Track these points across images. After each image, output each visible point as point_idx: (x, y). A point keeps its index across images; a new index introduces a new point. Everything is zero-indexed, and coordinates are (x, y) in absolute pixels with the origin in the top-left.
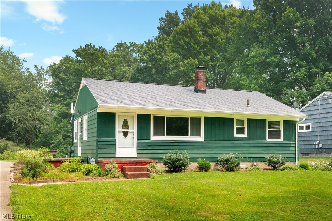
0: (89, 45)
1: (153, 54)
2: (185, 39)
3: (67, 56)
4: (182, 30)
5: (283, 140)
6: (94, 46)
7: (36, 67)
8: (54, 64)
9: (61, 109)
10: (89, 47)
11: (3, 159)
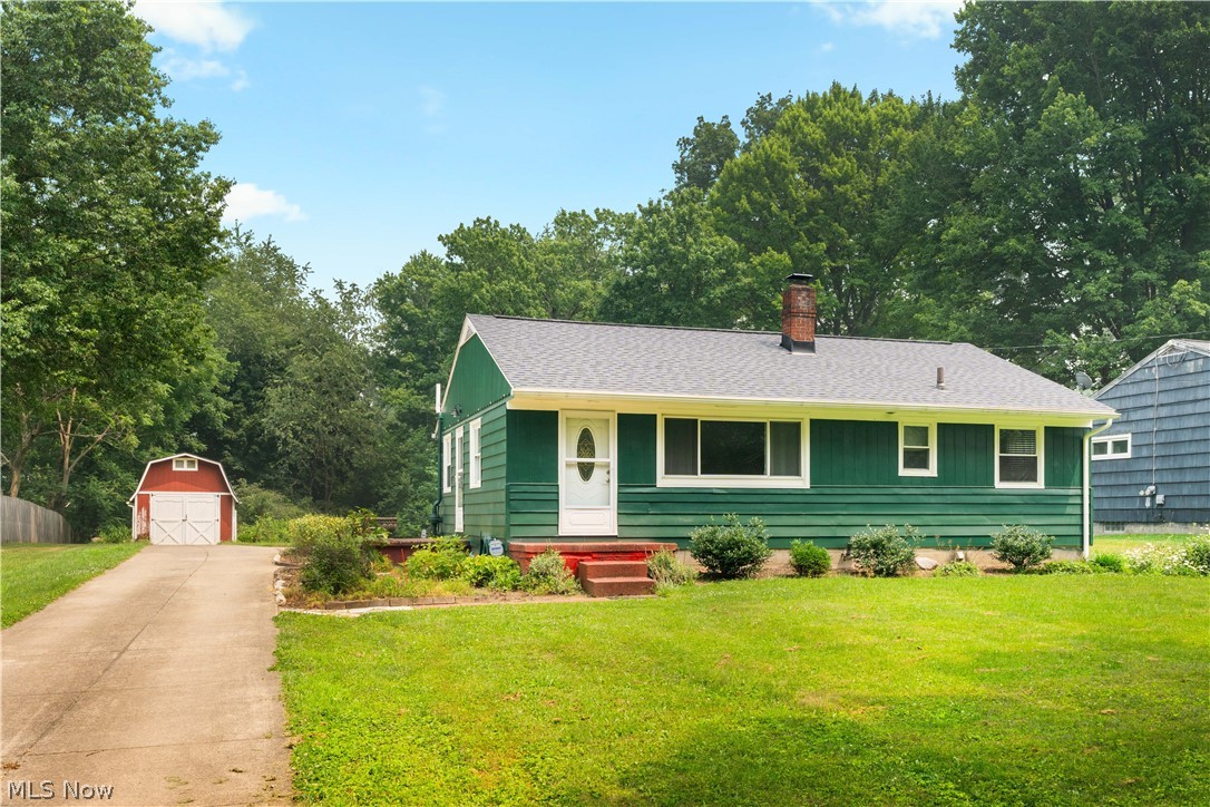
0: (484, 222)
1: (663, 242)
2: (756, 195)
3: (424, 254)
5: (1046, 484)
6: (497, 224)
7: (340, 285)
8: (389, 278)
9: (406, 400)
10: (484, 226)
11: (254, 541)
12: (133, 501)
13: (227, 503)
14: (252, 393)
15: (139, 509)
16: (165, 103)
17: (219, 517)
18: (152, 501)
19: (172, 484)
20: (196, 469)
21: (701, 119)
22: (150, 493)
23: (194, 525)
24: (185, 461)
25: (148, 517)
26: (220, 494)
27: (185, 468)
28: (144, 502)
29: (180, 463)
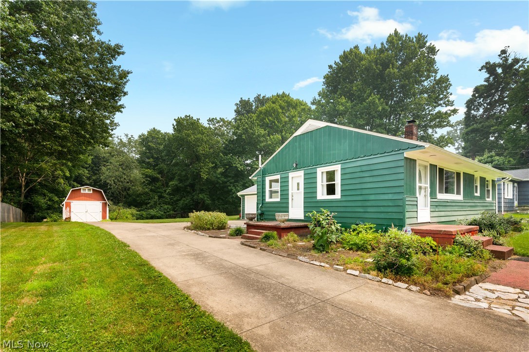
0: (188, 116)
1: (247, 128)
2: (270, 118)
3: (154, 128)
4: (267, 111)
6: (192, 117)
7: (127, 135)
8: (143, 135)
10: (188, 118)
11: (116, 219)
12: (63, 205)
13: (104, 205)
14: (95, 168)
15: (66, 207)
16: (99, 32)
17: (101, 211)
18: (72, 205)
19: (81, 198)
20: (91, 192)
21: (241, 98)
22: (71, 201)
23: (91, 214)
24: (87, 189)
25: (70, 211)
26: (102, 202)
27: (87, 192)
28: (68, 205)
29: (84, 190)
